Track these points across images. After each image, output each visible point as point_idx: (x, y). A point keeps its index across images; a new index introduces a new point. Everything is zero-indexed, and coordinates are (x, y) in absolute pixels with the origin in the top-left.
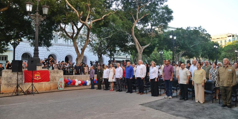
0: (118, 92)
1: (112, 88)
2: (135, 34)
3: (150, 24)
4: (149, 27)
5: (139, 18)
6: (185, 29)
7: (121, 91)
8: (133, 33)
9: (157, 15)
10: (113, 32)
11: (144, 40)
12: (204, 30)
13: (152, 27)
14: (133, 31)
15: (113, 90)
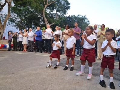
0: (30, 52)
1: (25, 50)
2: (45, 15)
3: (55, 10)
4: (55, 12)
5: (48, 4)
6: (77, 16)
7: (33, 51)
8: (44, 14)
9: (60, 5)
10: (30, 13)
11: (51, 20)
12: (86, 18)
13: (56, 12)
14: (44, 12)
15: (26, 51)
